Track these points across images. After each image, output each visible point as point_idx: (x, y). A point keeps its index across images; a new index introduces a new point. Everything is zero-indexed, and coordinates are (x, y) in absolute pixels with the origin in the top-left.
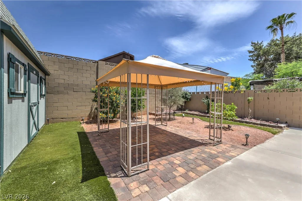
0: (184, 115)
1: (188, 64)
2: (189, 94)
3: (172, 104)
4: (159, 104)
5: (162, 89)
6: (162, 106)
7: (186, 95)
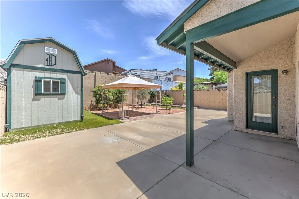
0: (150, 105)
1: (156, 70)
2: (155, 92)
3: (143, 98)
4: (134, 98)
5: (136, 89)
6: (136, 99)
7: (153, 92)
